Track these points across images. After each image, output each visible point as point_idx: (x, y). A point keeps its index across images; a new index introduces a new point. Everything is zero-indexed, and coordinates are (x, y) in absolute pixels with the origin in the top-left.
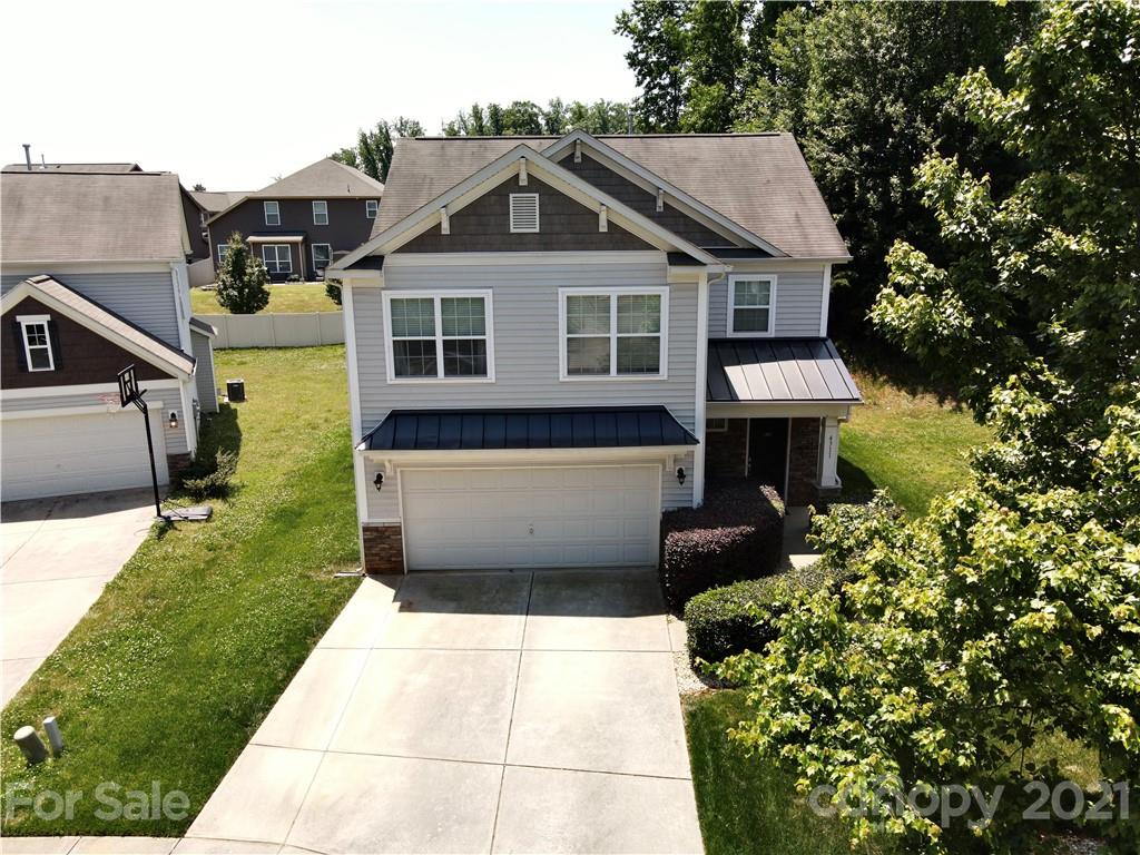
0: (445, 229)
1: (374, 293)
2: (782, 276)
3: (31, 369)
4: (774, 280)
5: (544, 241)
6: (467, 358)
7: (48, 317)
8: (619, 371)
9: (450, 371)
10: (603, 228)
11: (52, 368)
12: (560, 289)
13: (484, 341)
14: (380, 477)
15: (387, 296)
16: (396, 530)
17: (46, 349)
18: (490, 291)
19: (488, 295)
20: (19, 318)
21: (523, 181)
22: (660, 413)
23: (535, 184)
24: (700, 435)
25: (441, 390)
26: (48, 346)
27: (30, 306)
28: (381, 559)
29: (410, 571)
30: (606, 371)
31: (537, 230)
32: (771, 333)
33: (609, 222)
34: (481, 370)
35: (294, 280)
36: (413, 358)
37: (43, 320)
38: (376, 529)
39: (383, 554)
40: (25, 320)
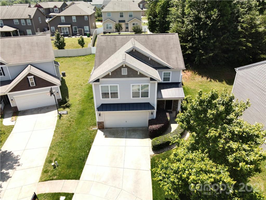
0: (110, 74)
1: (98, 85)
3: (31, 86)
5: (128, 76)
6: (114, 95)
7: (33, 76)
8: (141, 97)
9: (111, 97)
10: (139, 74)
11: (35, 85)
12: (131, 84)
13: (118, 92)
14: (100, 114)
15: (100, 86)
16: (103, 122)
17: (33, 82)
18: (118, 84)
19: (118, 85)
20: (28, 77)
21: (124, 66)
22: (149, 103)
23: (126, 67)
24: (156, 108)
25: (110, 100)
26: (34, 81)
27: (30, 74)
28: (101, 127)
29: (105, 128)
30: (139, 97)
31: (127, 74)
33: (140, 73)
34: (118, 98)
35: (70, 36)
36: (105, 95)
37: (32, 77)
38: (100, 122)
39: (101, 126)
40: (29, 77)
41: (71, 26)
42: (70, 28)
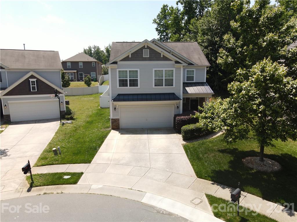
0: (130, 56)
1: (115, 69)
2: (196, 69)
3: (32, 91)
4: (195, 70)
5: (150, 59)
6: (134, 83)
7: (36, 79)
8: (165, 86)
9: (130, 86)
10: (162, 56)
11: (36, 91)
12: (153, 69)
13: (137, 79)
14: (115, 108)
15: (118, 70)
16: (118, 120)
17: (35, 86)
18: (139, 69)
19: (138, 70)
20: (30, 79)
21: (146, 47)
22: (174, 94)
23: (148, 47)
24: (182, 98)
25: (129, 90)
26: (36, 86)
27: (32, 77)
28: (115, 126)
29: (121, 129)
30: (163, 85)
31: (149, 57)
32: (194, 81)
33: (163, 55)
34: (137, 86)
35: (75, 81)
36: (123, 83)
37: (35, 80)
38: (114, 119)
39: (115, 125)
40: (31, 80)
41: (77, 72)
42: (76, 73)
